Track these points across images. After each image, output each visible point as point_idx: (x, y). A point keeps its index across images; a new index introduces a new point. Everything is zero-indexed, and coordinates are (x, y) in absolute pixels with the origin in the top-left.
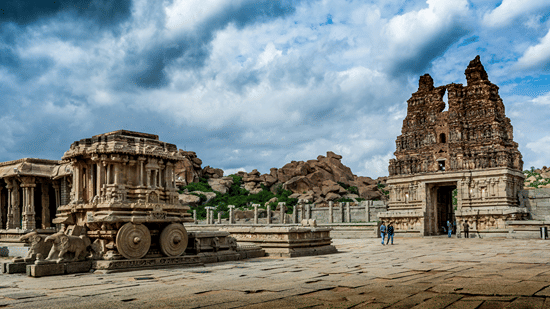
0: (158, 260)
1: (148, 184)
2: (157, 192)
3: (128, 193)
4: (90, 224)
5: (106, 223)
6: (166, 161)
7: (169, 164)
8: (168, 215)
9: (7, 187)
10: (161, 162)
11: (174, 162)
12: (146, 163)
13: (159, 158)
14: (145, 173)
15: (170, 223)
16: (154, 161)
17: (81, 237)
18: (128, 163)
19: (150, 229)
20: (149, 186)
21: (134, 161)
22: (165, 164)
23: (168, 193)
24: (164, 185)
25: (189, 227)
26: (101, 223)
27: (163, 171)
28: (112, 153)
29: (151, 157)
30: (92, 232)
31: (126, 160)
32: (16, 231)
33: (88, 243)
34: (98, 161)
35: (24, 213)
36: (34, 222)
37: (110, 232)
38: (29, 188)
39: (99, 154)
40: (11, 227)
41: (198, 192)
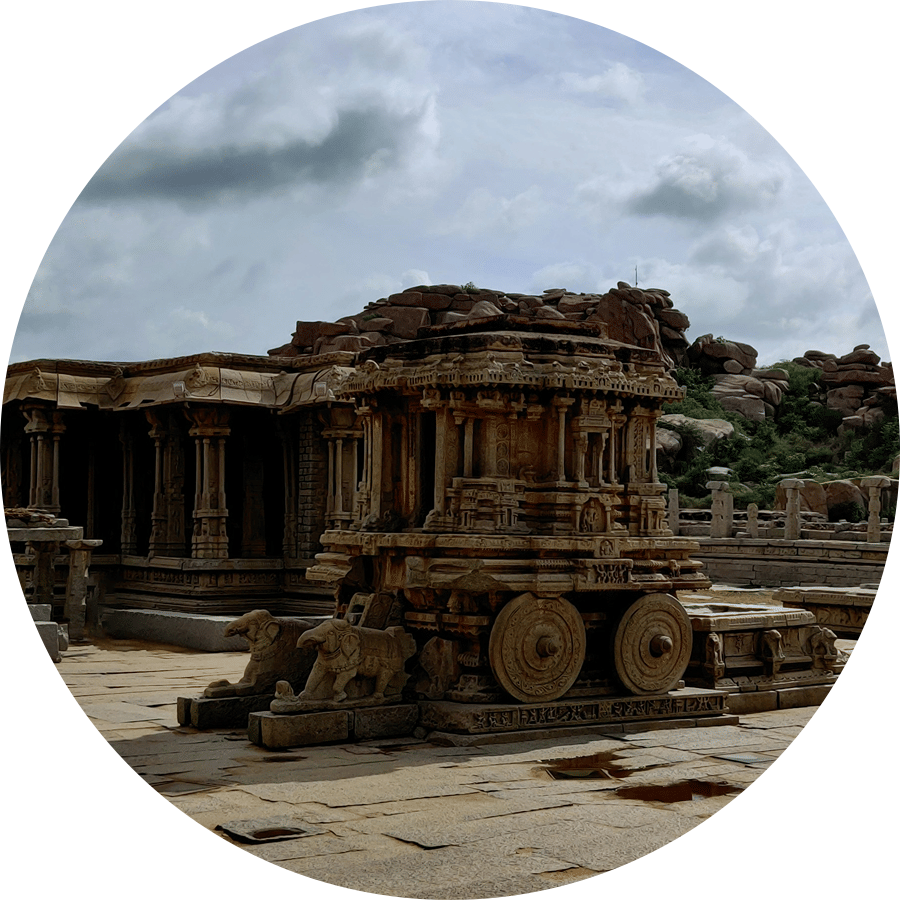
0: (606, 705)
1: (581, 475)
2: (605, 499)
3: (522, 504)
4: (414, 591)
5: (462, 594)
6: (630, 402)
7: (639, 410)
8: (637, 570)
9: (152, 433)
10: (618, 407)
11: (652, 404)
12: (574, 412)
13: (610, 398)
14: (572, 442)
15: (641, 593)
16: (597, 406)
17: (390, 630)
18: (523, 414)
19: (581, 609)
20: (583, 484)
21: (540, 409)
22: (627, 411)
23: (633, 500)
24: (623, 477)
25: (696, 605)
26: (445, 592)
27: (621, 433)
28: (481, 387)
29: (590, 395)
30: (420, 617)
31: (517, 407)
32: (173, 563)
33: (410, 647)
34: (440, 410)
35: (200, 513)
36: (225, 539)
37: (472, 620)
38: (214, 441)
39: (444, 390)
40: (162, 551)
41: (676, 419)
